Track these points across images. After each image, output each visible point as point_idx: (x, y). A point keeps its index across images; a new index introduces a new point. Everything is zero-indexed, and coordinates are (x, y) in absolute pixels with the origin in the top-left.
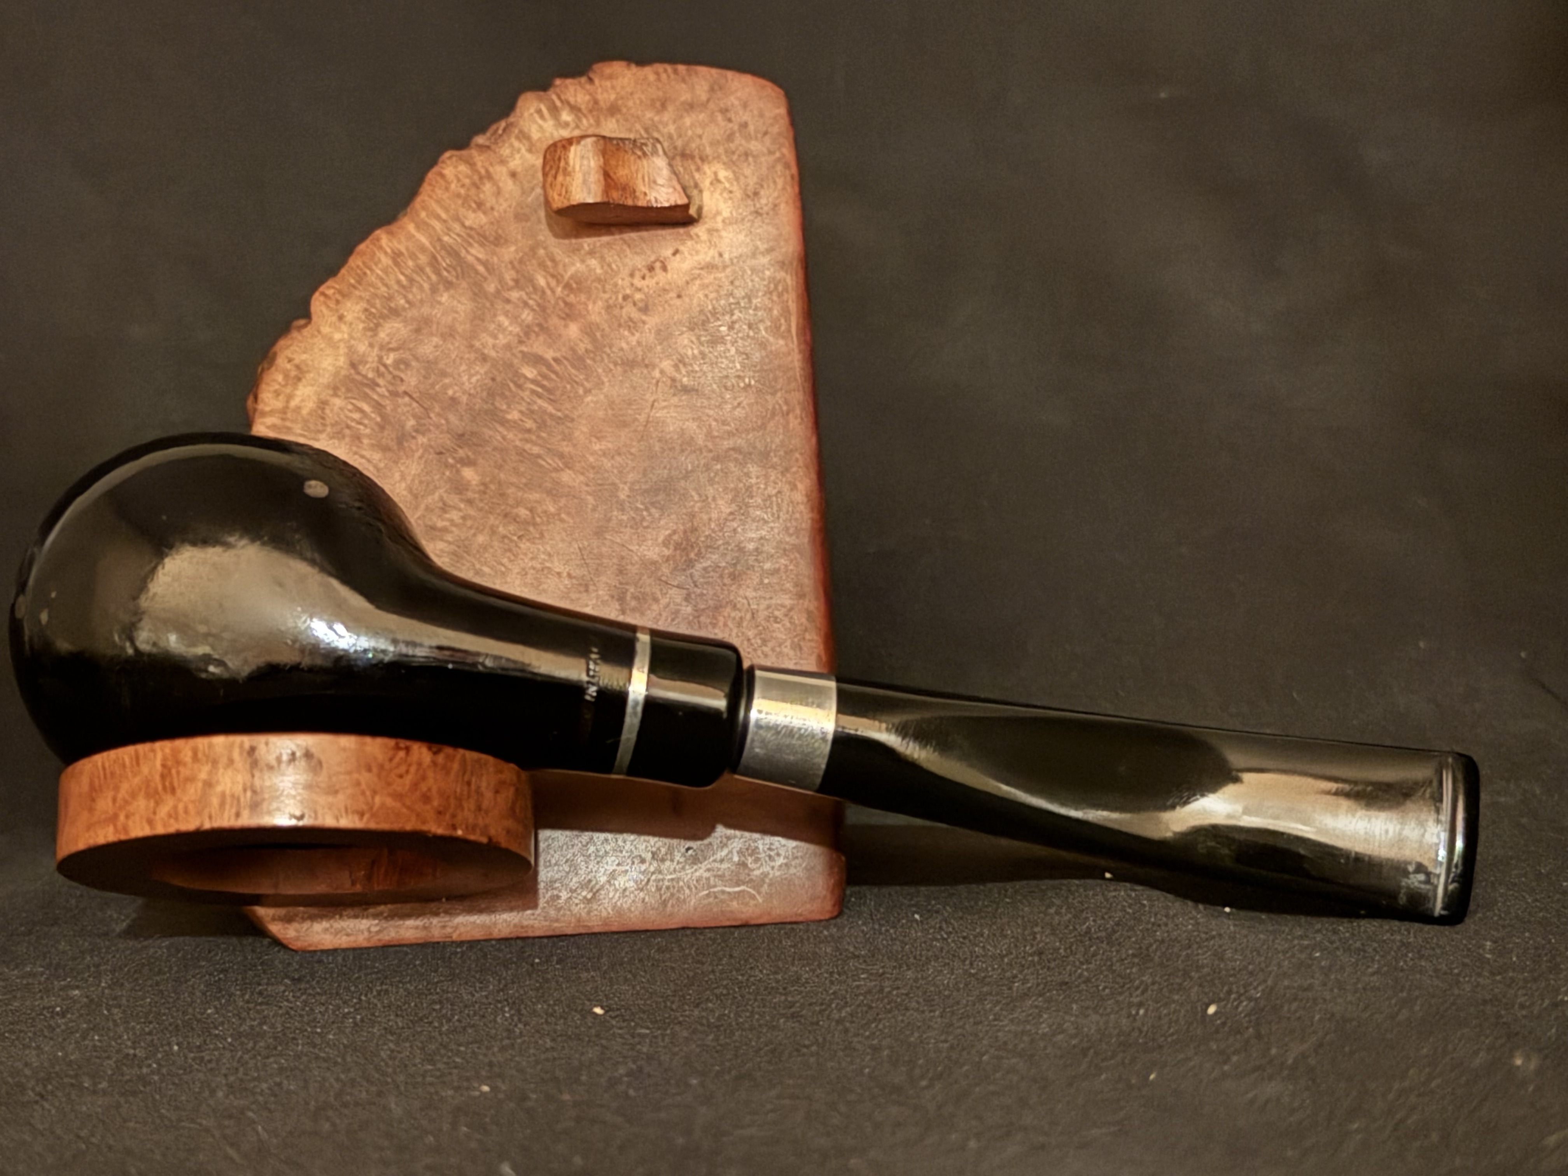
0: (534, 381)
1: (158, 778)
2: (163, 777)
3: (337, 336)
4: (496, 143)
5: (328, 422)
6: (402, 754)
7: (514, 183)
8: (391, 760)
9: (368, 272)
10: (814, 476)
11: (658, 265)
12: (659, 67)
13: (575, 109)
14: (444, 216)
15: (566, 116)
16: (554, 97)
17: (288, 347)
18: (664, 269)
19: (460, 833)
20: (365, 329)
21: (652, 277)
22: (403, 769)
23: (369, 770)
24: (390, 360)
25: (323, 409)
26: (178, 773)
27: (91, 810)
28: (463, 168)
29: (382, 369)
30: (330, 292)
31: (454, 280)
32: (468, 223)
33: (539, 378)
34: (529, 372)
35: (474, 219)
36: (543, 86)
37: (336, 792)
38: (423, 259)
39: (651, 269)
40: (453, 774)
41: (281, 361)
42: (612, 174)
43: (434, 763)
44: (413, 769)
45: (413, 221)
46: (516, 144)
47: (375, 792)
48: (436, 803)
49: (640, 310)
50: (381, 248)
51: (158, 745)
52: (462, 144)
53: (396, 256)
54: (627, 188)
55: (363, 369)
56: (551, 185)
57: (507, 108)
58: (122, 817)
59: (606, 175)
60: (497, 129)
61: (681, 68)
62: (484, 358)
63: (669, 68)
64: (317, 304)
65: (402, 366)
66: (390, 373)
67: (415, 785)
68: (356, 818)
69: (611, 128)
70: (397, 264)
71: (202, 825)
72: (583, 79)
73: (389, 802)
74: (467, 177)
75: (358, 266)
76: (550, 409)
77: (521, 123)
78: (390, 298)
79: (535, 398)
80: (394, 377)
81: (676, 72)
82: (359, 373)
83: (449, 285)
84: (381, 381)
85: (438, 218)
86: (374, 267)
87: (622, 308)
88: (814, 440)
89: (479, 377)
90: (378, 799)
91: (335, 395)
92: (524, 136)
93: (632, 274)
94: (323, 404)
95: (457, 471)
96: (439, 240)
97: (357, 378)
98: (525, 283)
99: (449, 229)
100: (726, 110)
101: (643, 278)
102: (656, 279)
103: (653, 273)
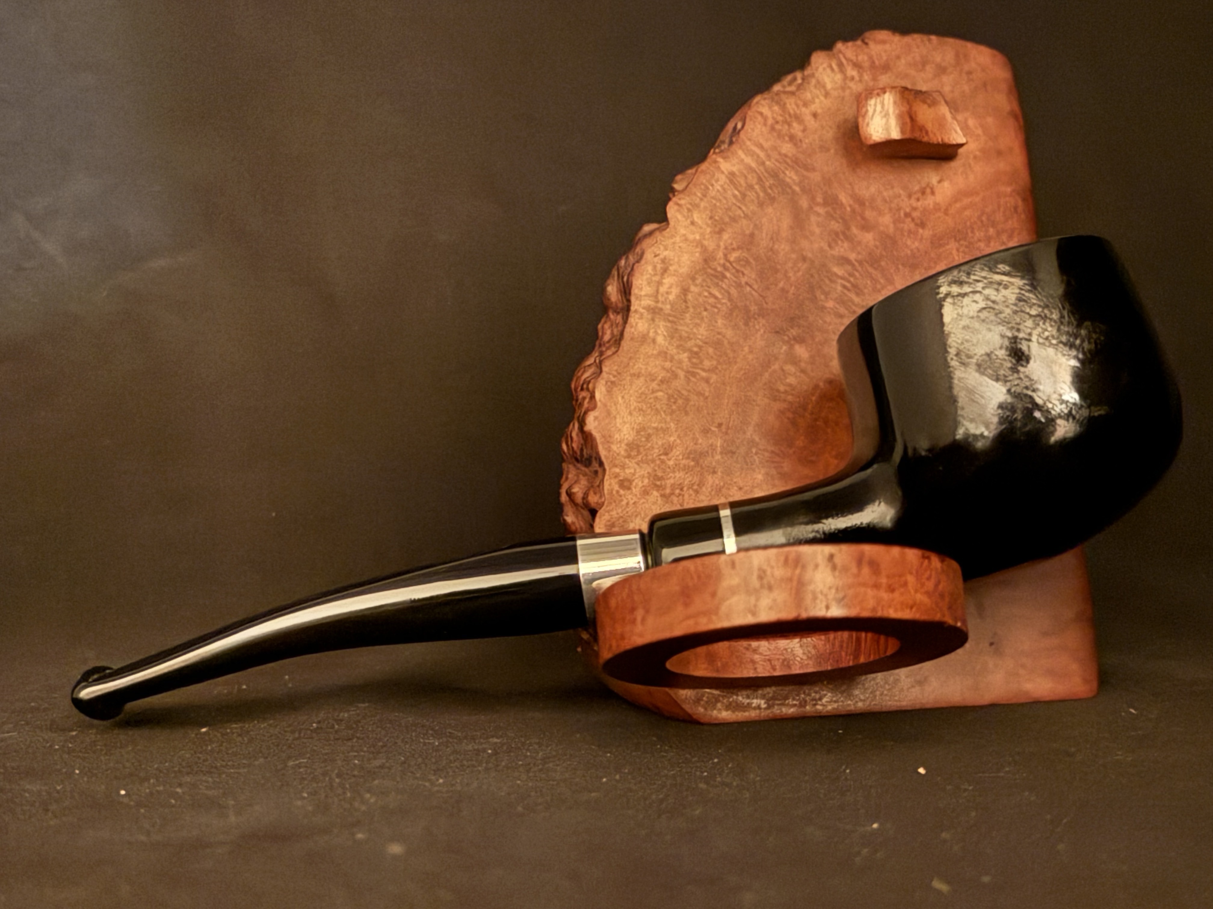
0: (842, 278)
3: (691, 237)
4: (796, 89)
5: (689, 304)
6: (926, 561)
7: (815, 121)
8: (921, 566)
9: (711, 188)
11: (928, 191)
12: (917, 37)
13: (857, 65)
14: (765, 145)
15: (851, 72)
16: (839, 56)
17: (652, 246)
18: (933, 193)
20: (711, 232)
21: (925, 199)
22: (928, 573)
24: (733, 257)
25: (685, 295)
27: (688, 605)
28: (775, 108)
29: (728, 264)
30: (682, 202)
31: (777, 196)
32: (784, 151)
33: (846, 275)
34: (837, 270)
36: (828, 46)
37: (893, 591)
38: (752, 179)
39: (923, 193)
40: (950, 578)
41: (648, 256)
42: (912, 115)
43: (942, 570)
44: (933, 574)
45: (741, 148)
46: (815, 91)
48: (947, 600)
49: (917, 225)
50: (718, 169)
52: (765, 89)
53: (732, 177)
54: (923, 129)
55: (714, 264)
57: (802, 63)
59: (912, 119)
60: (795, 79)
61: (933, 37)
62: (804, 259)
63: (924, 37)
64: (672, 210)
65: (742, 263)
66: (734, 268)
67: (936, 586)
70: (732, 182)
72: (859, 43)
73: (925, 599)
74: (781, 115)
75: (702, 184)
77: (817, 75)
78: (729, 209)
79: (846, 291)
80: (738, 271)
81: (929, 40)
82: (710, 267)
83: (773, 199)
84: (728, 275)
85: (761, 147)
86: (715, 184)
87: (904, 222)
89: (801, 273)
90: (918, 596)
91: (694, 284)
92: (820, 85)
93: (910, 196)
94: (685, 291)
95: (791, 347)
96: (763, 163)
97: (709, 270)
98: (831, 201)
99: (769, 157)
100: (969, 73)
101: (918, 200)
102: (927, 201)
103: (925, 196)
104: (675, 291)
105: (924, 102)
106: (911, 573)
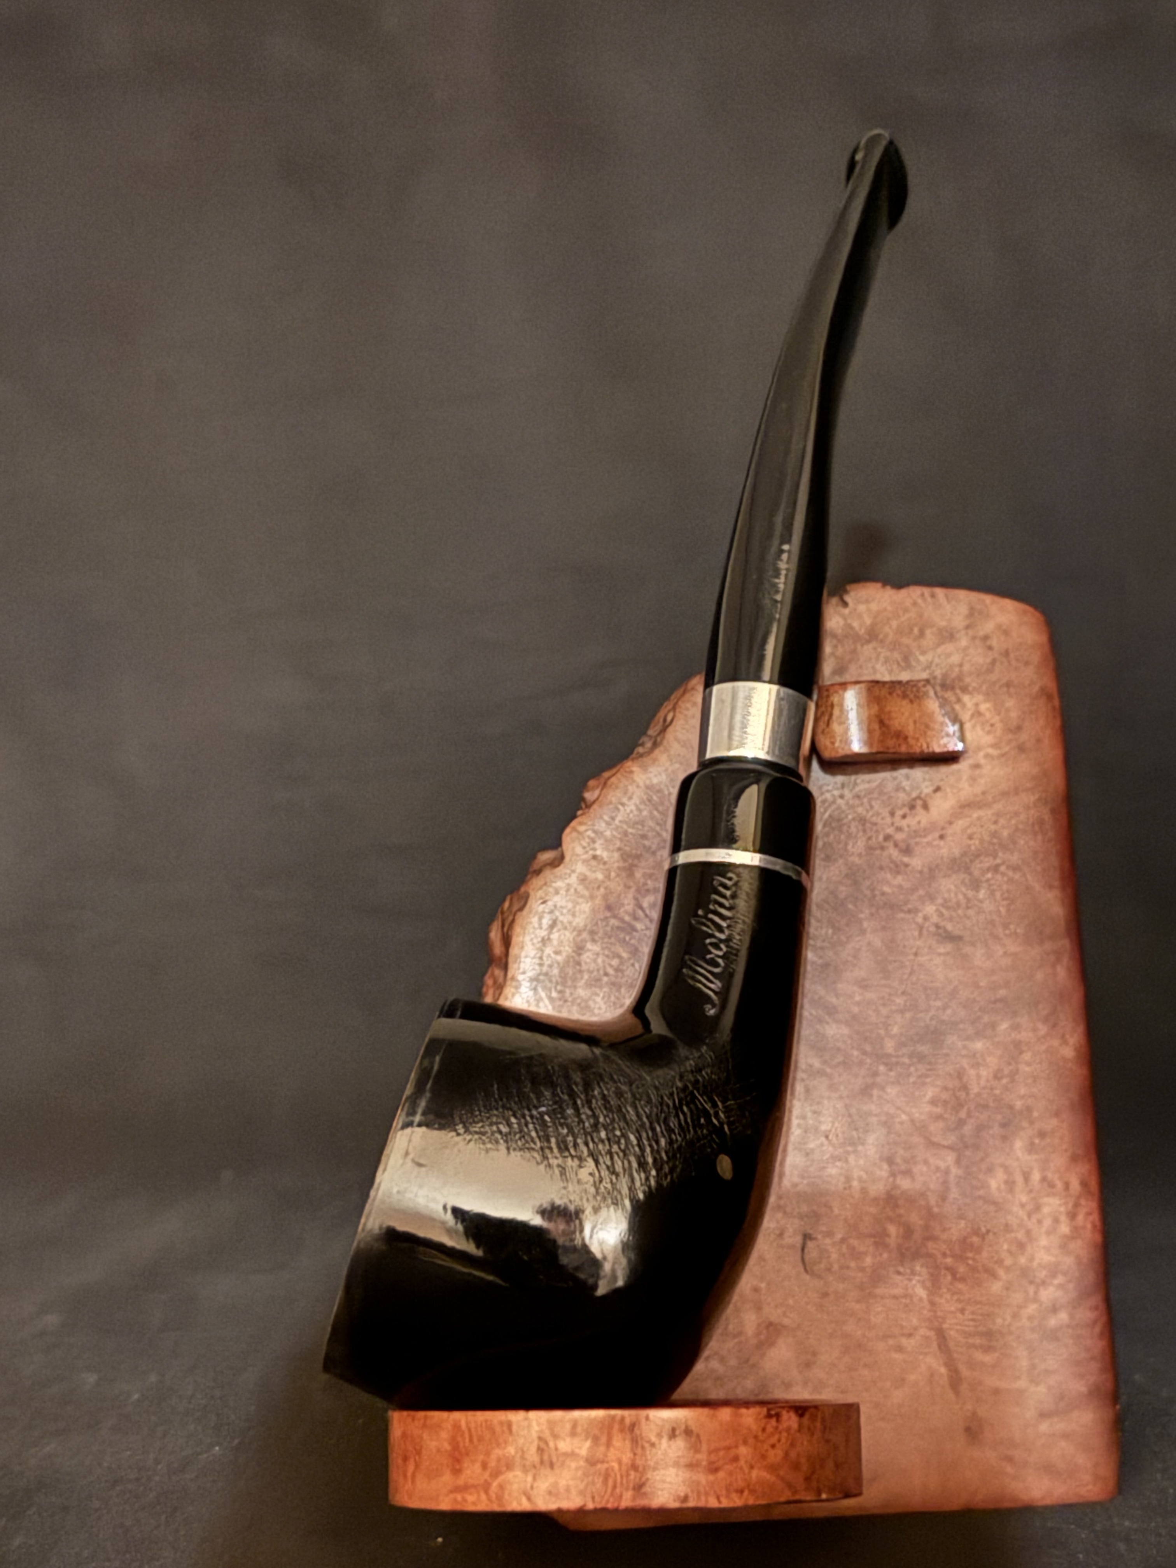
1: (534, 1451)
2: (540, 1450)
3: (591, 876)
5: (584, 967)
6: (773, 1422)
8: (764, 1430)
9: (621, 808)
10: (1081, 1029)
11: (919, 803)
12: (917, 590)
17: (539, 888)
18: (926, 807)
20: (619, 868)
21: (913, 816)
22: (774, 1438)
25: (579, 955)
26: (556, 1447)
27: (457, 1472)
29: (640, 913)
37: (716, 1470)
39: (912, 807)
40: (818, 1437)
41: (535, 903)
42: (887, 722)
43: (801, 1426)
44: (784, 1438)
48: (804, 1469)
49: (902, 851)
50: (633, 782)
51: (533, 1415)
54: (900, 736)
55: (621, 912)
56: (823, 732)
58: (495, 1486)
59: (882, 723)
61: (940, 592)
63: (926, 591)
64: (569, 838)
66: (647, 916)
67: (787, 1454)
68: (736, 1496)
71: (585, 1505)
73: (766, 1475)
75: (610, 802)
81: (932, 596)
82: (614, 917)
84: (639, 926)
86: (627, 803)
87: (883, 848)
88: (1082, 992)
90: (755, 1473)
91: (594, 941)
93: (892, 814)
94: (579, 949)
97: (613, 921)
100: (986, 638)
101: (904, 817)
102: (917, 819)
103: (913, 812)
104: (567, 950)
105: (905, 696)
106: (745, 1442)
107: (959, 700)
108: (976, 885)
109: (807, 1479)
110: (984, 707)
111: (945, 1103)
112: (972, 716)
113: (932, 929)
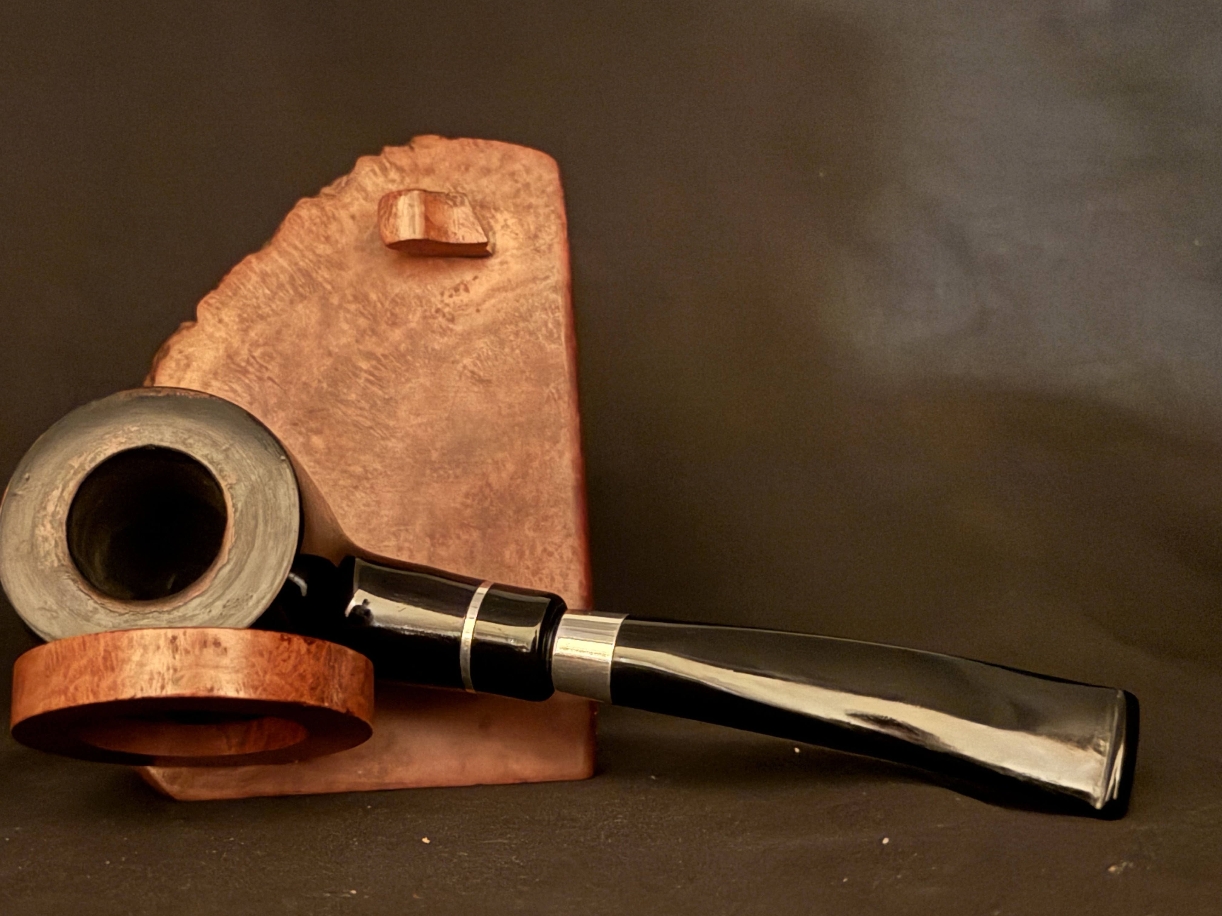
0: (366, 371)
1: (100, 660)
2: (105, 659)
3: (217, 335)
4: (340, 193)
6: (285, 644)
7: (354, 223)
8: (278, 648)
9: (242, 287)
10: (577, 446)
11: (462, 287)
12: (464, 141)
13: (400, 169)
14: (300, 246)
15: (393, 174)
16: (384, 161)
17: (178, 342)
18: (467, 290)
19: (326, 704)
20: (238, 329)
21: (458, 296)
22: (286, 655)
23: (261, 655)
24: (257, 353)
26: (117, 656)
27: (47, 684)
28: (315, 211)
29: (252, 360)
30: (212, 301)
31: (308, 294)
32: (318, 252)
33: (371, 369)
34: (364, 365)
35: (323, 249)
36: (376, 151)
37: (237, 671)
38: (284, 278)
39: (457, 290)
40: (322, 660)
41: (174, 353)
42: (431, 218)
43: (309, 651)
44: (293, 656)
45: (276, 248)
46: (355, 194)
47: (265, 673)
48: (310, 681)
49: (448, 320)
50: (252, 269)
52: (313, 193)
53: (264, 276)
54: (442, 230)
55: (238, 359)
56: (385, 226)
57: (348, 168)
58: (72, 689)
59: (427, 219)
60: (340, 183)
61: (480, 142)
62: (330, 354)
63: (471, 141)
64: (202, 310)
65: (267, 358)
66: (258, 363)
67: (295, 668)
68: (251, 691)
69: (427, 183)
70: (264, 281)
71: (135, 695)
72: (406, 148)
73: (276, 678)
74: (318, 217)
75: (233, 282)
76: (380, 393)
77: (360, 179)
78: (258, 307)
79: (369, 385)
80: (261, 366)
81: (476, 145)
82: (233, 363)
83: (303, 297)
84: (251, 369)
85: (296, 248)
86: (246, 283)
87: (434, 318)
88: (578, 420)
89: (325, 368)
90: (268, 677)
91: (216, 379)
92: (362, 189)
93: (443, 293)
95: (308, 438)
96: (296, 264)
97: (232, 366)
98: (361, 298)
99: (303, 256)
100: (514, 174)
101: (451, 296)
102: (461, 298)
103: (458, 293)
105: (446, 203)
107: (493, 217)
108: (502, 343)
109: (313, 689)
110: (510, 222)
111: (475, 495)
112: (503, 227)
113: (469, 374)
